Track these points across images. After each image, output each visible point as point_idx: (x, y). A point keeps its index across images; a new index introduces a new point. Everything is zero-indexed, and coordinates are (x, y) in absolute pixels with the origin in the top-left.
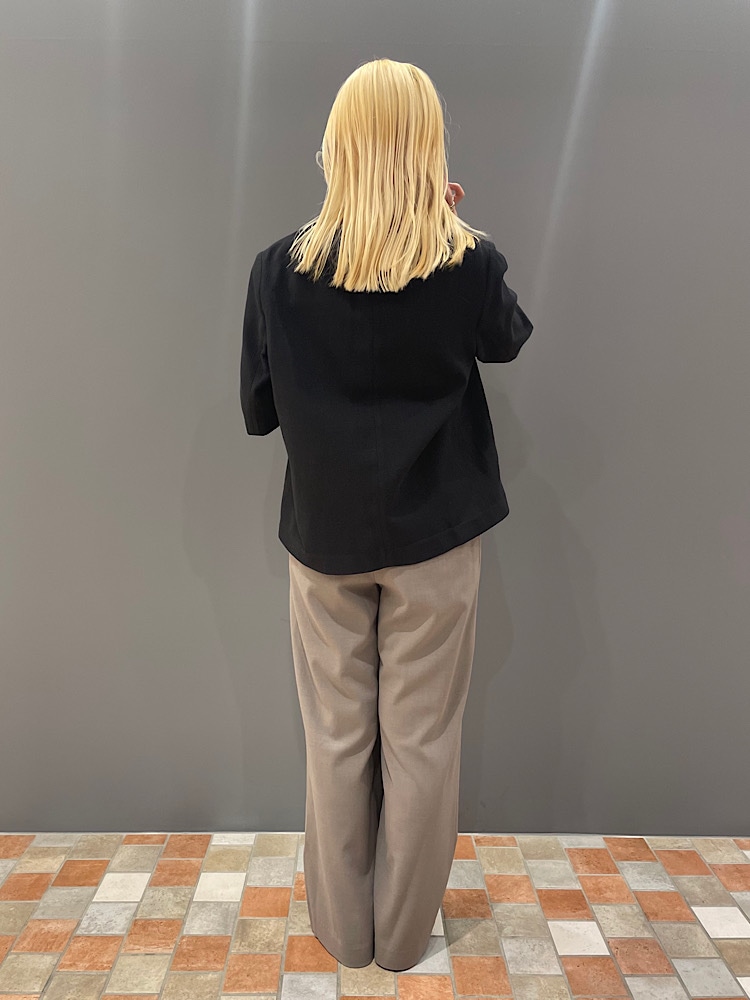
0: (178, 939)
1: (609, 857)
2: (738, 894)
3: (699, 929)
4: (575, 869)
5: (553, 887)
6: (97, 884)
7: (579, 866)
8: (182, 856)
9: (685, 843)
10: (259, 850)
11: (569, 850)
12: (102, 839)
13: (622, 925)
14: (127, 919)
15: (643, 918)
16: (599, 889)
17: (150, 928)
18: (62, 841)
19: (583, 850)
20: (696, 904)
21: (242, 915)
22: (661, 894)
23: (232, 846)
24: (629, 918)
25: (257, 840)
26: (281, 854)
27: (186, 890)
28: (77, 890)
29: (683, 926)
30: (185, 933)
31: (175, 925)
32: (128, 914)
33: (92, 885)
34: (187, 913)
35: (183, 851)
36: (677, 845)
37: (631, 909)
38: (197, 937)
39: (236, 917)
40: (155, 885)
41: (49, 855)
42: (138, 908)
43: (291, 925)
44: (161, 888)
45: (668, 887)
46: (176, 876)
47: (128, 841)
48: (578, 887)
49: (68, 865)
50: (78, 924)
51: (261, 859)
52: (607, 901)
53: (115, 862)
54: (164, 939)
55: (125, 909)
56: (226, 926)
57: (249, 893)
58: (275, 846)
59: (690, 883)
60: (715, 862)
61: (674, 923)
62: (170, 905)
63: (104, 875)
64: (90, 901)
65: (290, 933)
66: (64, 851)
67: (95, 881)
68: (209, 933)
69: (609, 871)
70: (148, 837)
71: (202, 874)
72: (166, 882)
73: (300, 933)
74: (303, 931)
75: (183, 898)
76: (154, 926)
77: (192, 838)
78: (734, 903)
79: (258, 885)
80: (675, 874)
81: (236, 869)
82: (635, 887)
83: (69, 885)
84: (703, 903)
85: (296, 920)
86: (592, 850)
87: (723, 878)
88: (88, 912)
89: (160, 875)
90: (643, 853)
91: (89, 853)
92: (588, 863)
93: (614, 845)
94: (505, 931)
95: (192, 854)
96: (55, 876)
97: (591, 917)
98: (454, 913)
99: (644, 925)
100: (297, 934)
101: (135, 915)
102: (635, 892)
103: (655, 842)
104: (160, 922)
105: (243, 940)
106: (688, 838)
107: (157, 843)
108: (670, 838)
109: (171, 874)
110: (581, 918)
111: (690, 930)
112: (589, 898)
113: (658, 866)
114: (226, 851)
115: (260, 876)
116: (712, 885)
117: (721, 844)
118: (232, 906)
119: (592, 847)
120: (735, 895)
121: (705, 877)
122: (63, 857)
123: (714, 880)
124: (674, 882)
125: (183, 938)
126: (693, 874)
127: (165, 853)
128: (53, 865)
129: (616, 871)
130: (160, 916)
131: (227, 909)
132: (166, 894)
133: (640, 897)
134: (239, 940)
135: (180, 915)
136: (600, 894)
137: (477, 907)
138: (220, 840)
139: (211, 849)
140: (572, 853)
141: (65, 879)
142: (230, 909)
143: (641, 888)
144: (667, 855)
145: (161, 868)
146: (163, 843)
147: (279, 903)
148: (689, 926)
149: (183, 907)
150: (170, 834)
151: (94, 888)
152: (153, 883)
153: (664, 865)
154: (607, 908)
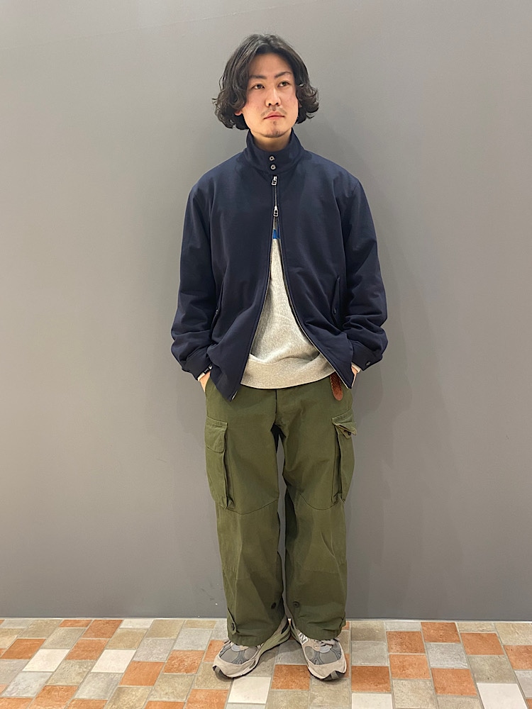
0: (68, 702)
1: (421, 640)
2: (521, 672)
3: (477, 702)
4: (389, 649)
5: (367, 664)
6: (30, 658)
7: (393, 646)
8: (95, 636)
9: (488, 627)
10: (152, 633)
11: (389, 633)
12: (47, 623)
13: (412, 698)
14: (40, 685)
15: (431, 692)
16: (403, 667)
17: (53, 693)
18: (20, 625)
19: (401, 632)
20: (481, 680)
21: (121, 684)
22: (454, 671)
23: (134, 629)
24: (420, 691)
25: (153, 624)
26: (166, 635)
27: (89, 662)
28: (15, 662)
29: (463, 699)
30: (76, 697)
31: (71, 690)
32: (43, 680)
33: (26, 658)
34: (83, 682)
35: (99, 633)
36: (481, 629)
37: (425, 684)
38: (83, 701)
39: (116, 685)
40: (69, 659)
41: (6, 635)
42: (51, 676)
43: (153, 692)
44: (72, 662)
45: (463, 665)
46: (86, 653)
47: (64, 624)
48: (387, 664)
49: (18, 641)
50: (6, 688)
51: (151, 639)
52: (407, 677)
53: (50, 640)
54: (60, 701)
55: (42, 677)
56: (106, 692)
57: (134, 666)
58: (165, 630)
59: (483, 661)
60: (510, 644)
61: (458, 697)
62: (73, 675)
63: (38, 650)
64: (21, 671)
65: (151, 699)
66: (18, 632)
67: (30, 655)
68: (92, 698)
69: (416, 651)
70: (78, 622)
71: (105, 651)
72: (78, 657)
73: (158, 699)
74: (160, 697)
75: (85, 670)
76: (57, 691)
77: (108, 622)
78: (515, 680)
79: (141, 660)
80: (472, 654)
81: (130, 647)
82: (434, 665)
83: (11, 658)
84: (488, 680)
85: (158, 689)
86: (408, 632)
87: (513, 658)
88: (17, 679)
89: (75, 651)
90: (450, 635)
91: (33, 634)
92: (401, 644)
93: (428, 628)
94: (314, 701)
95: (103, 635)
96: (5, 651)
97: (389, 690)
98: (279, 685)
99: (431, 699)
100: (155, 700)
101: (47, 682)
102: (433, 669)
103: (463, 626)
104: (61, 688)
105: (114, 704)
106: (492, 622)
107: (83, 626)
108: (477, 622)
109: (83, 651)
110: (380, 691)
111: (469, 703)
112: (392, 674)
113: (460, 647)
114: (130, 633)
115: (145, 653)
116: (501, 663)
117: (520, 628)
118: (117, 676)
119: (409, 630)
120: (518, 673)
121: (496, 656)
122: (16, 636)
123: (504, 658)
124: (469, 661)
125: (73, 701)
126: (487, 654)
127: (85, 635)
128: (7, 642)
129: (423, 651)
130: (64, 684)
131: (112, 679)
132: (75, 667)
133: (435, 673)
134: (111, 704)
135: (77, 683)
136: (402, 670)
137: (300, 681)
138: (128, 624)
139: (119, 631)
140: (392, 636)
141: (11, 654)
142: (115, 679)
143: (439, 666)
144: (469, 637)
145: (78, 646)
146: (87, 626)
147: (151, 674)
148: (468, 699)
149: (82, 677)
150: (94, 619)
151: (28, 660)
152: (69, 657)
153: (465, 646)
154: (405, 682)
